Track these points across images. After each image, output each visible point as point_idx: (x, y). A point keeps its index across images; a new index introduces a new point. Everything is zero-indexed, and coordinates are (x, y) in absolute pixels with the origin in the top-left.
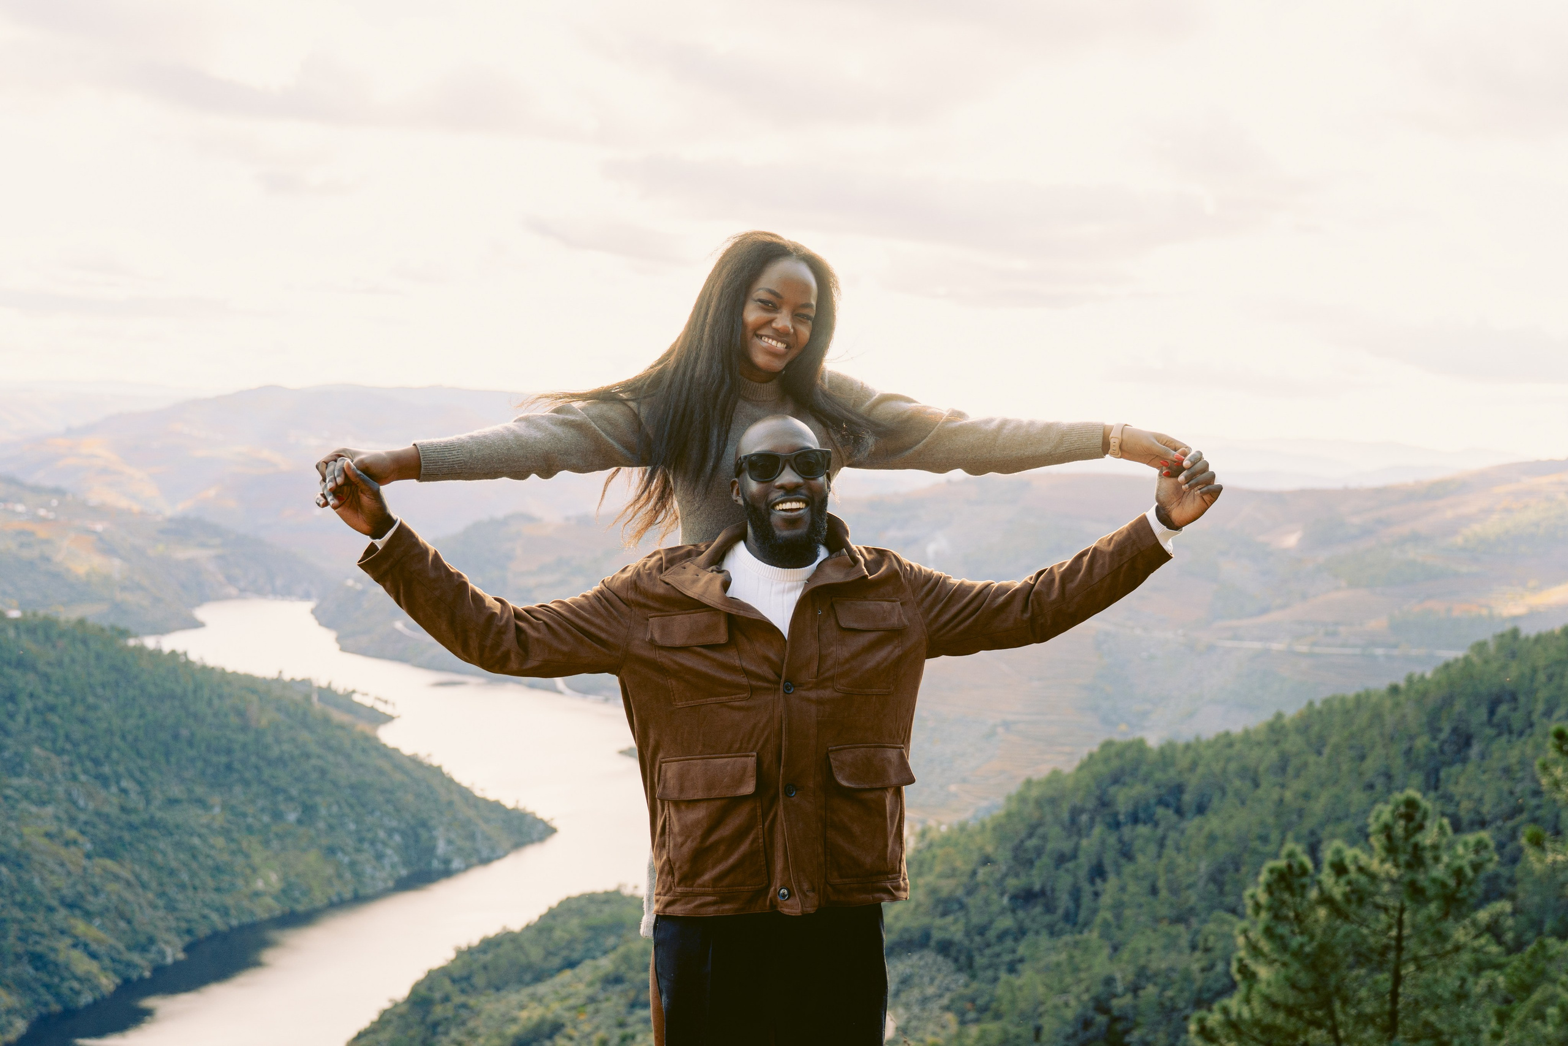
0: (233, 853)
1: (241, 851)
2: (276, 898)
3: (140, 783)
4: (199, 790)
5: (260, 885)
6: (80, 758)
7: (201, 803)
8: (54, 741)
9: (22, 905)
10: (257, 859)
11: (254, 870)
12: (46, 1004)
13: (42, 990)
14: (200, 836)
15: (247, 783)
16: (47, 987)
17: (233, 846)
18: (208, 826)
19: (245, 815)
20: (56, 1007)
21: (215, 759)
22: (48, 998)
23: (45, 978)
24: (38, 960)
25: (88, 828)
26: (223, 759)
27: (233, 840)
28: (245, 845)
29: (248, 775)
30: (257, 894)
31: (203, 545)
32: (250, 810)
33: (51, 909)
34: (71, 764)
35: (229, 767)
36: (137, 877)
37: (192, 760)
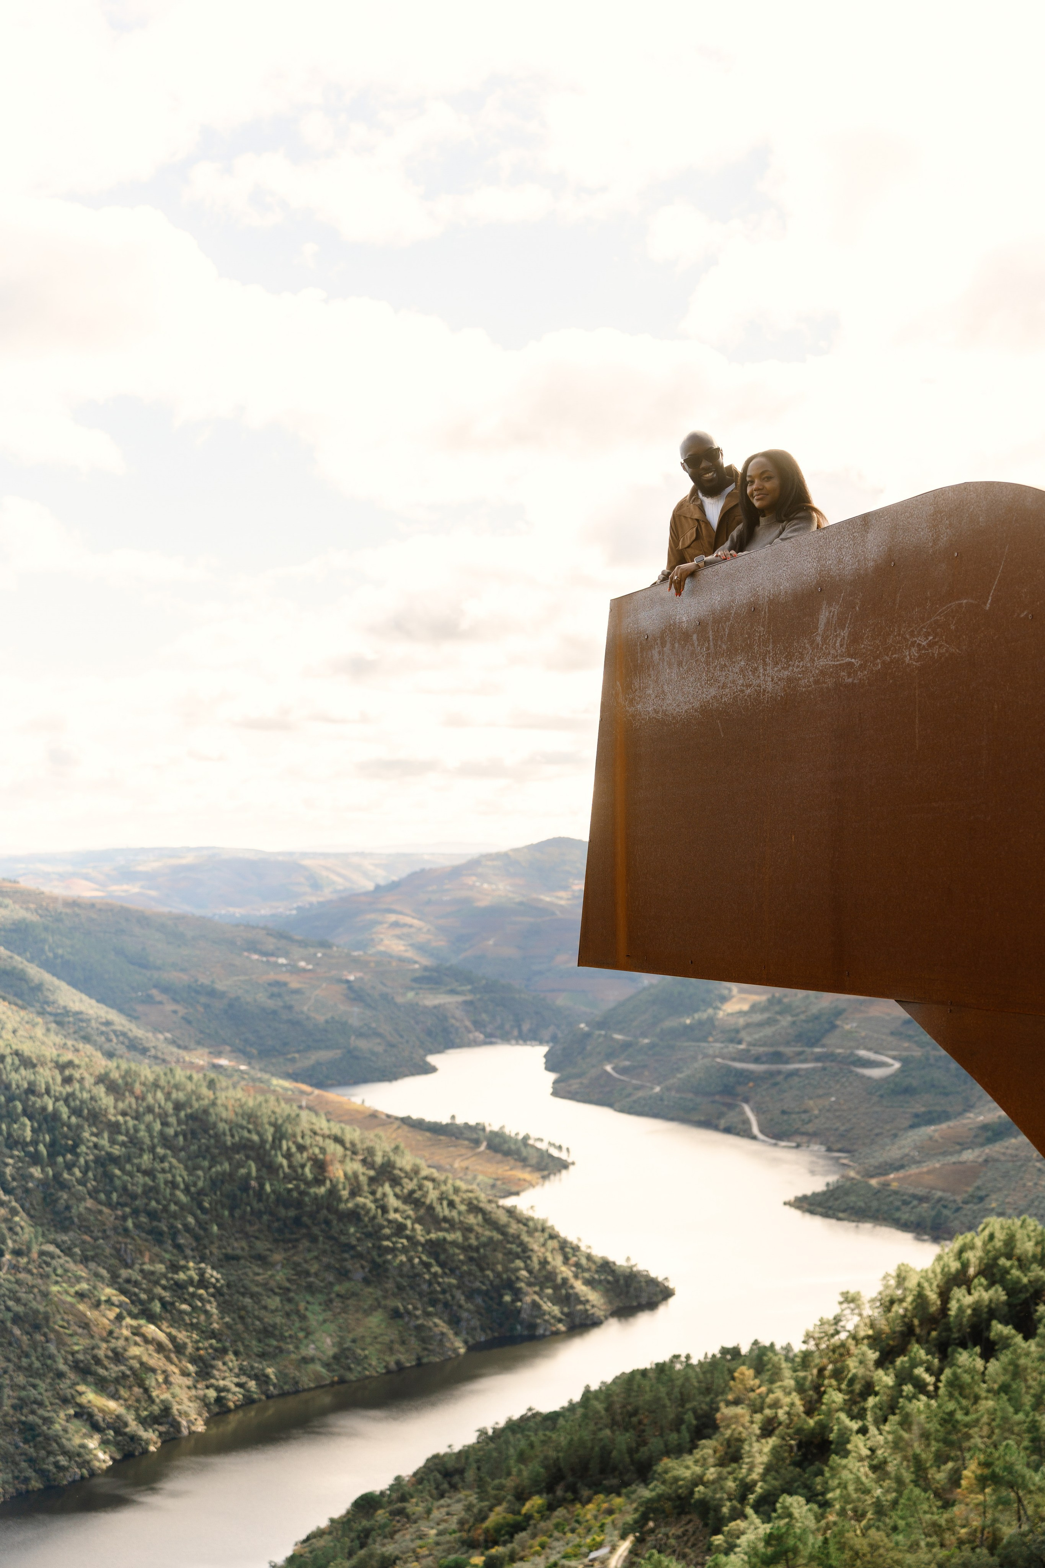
0: (288, 1315)
1: (297, 1312)
2: (327, 1365)
3: (197, 1238)
4: (261, 1246)
5: (310, 1350)
6: (136, 1212)
7: (262, 1260)
8: (108, 1194)
9: (29, 1371)
10: (313, 1320)
11: (308, 1334)
12: (27, 1480)
13: (24, 1465)
14: (252, 1296)
15: (314, 1240)
16: (31, 1461)
17: (288, 1307)
18: (265, 1285)
19: (308, 1274)
20: (36, 1484)
21: (282, 1212)
22: (30, 1473)
23: (31, 1451)
24: (30, 1432)
25: (129, 1287)
26: (292, 1213)
27: (290, 1300)
28: (302, 1306)
29: (316, 1230)
30: (306, 1360)
31: (453, 992)
32: (314, 1268)
33: (60, 1375)
34: (124, 1218)
35: (297, 1221)
36: (172, 1339)
37: (259, 1214)
